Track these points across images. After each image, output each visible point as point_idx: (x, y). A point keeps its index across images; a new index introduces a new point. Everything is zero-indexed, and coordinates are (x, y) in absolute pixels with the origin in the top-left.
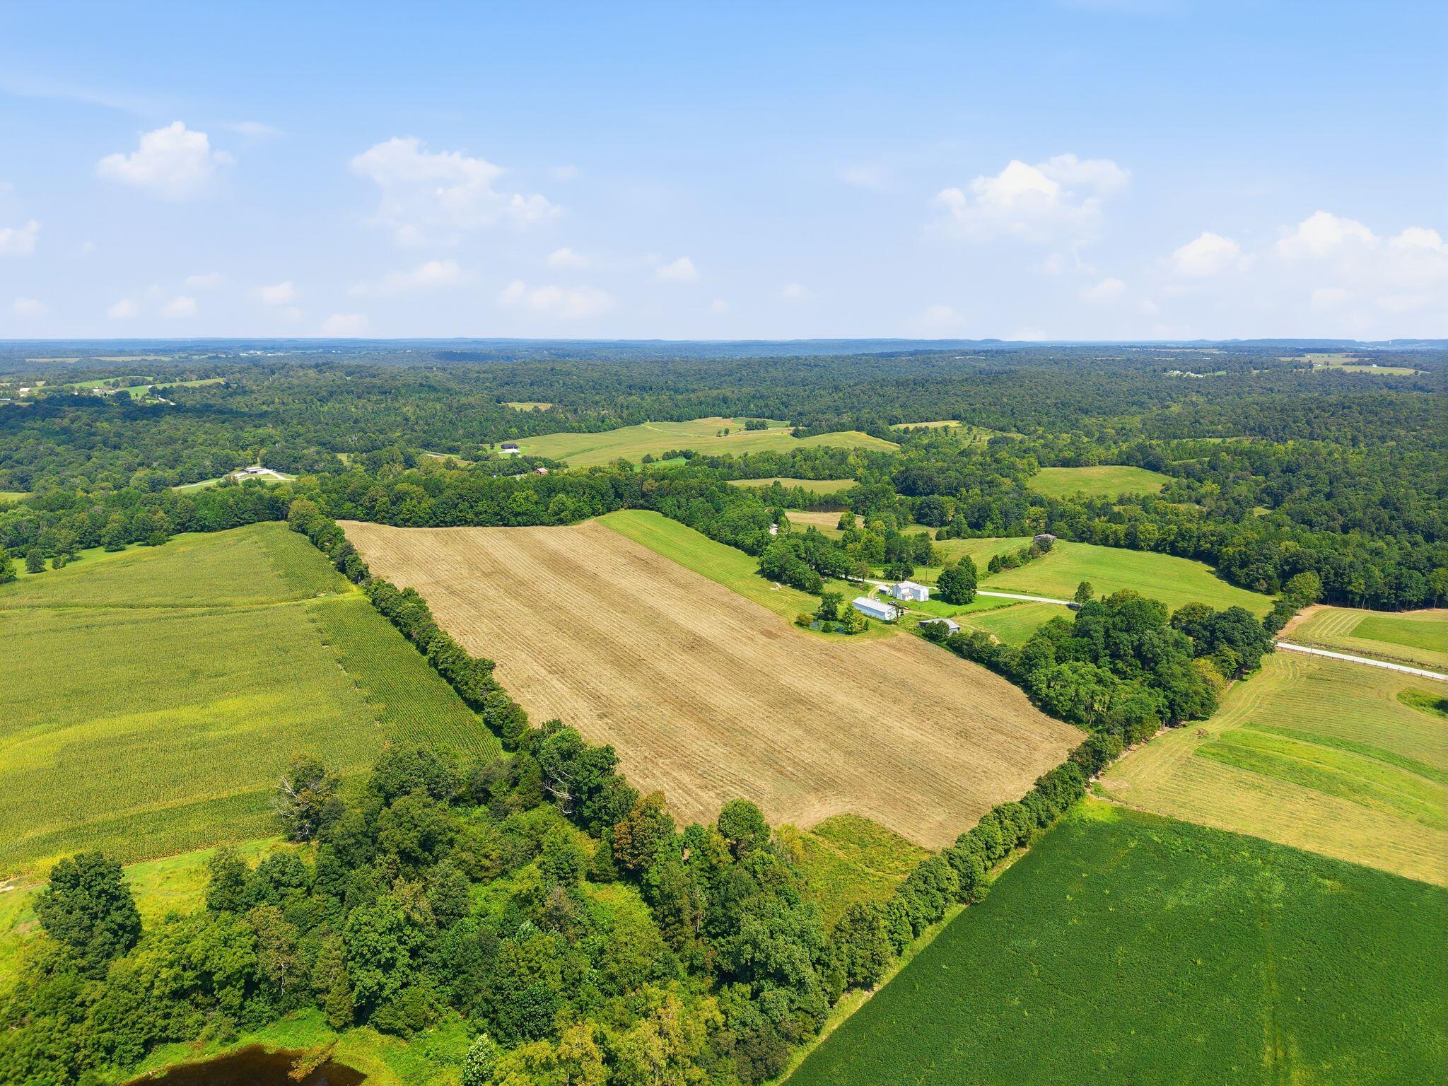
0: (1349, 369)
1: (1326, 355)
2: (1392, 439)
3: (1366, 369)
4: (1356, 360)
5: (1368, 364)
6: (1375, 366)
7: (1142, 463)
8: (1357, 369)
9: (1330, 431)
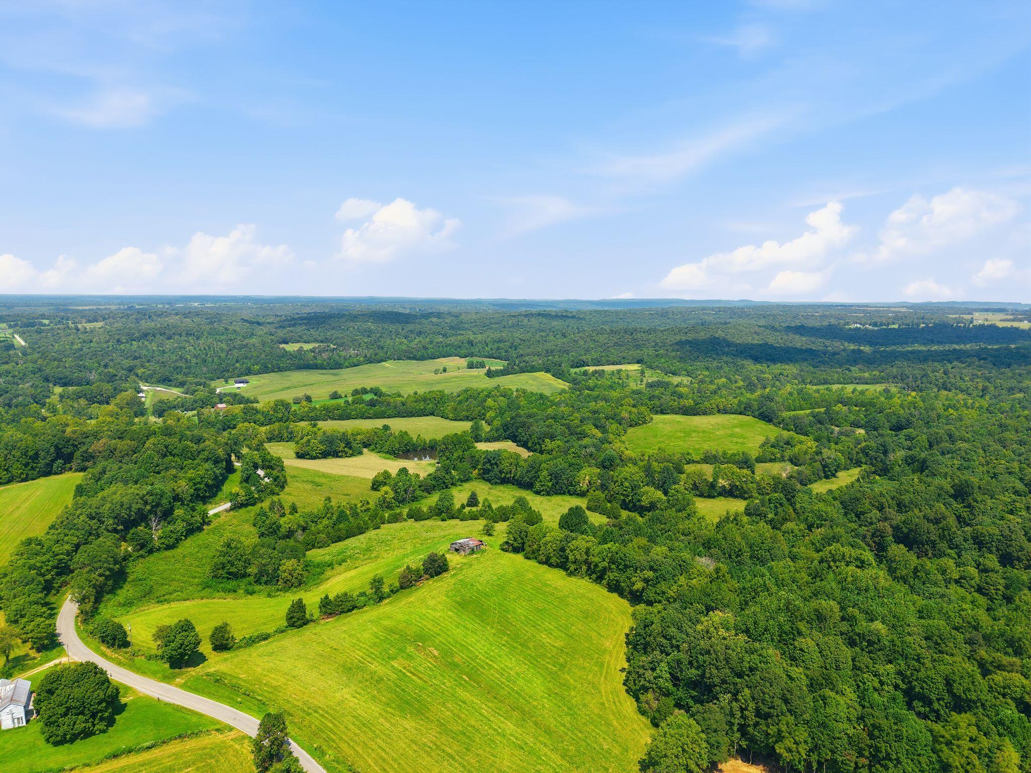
0: (1001, 325)
1: (986, 313)
2: (1020, 391)
3: (1016, 324)
4: (1012, 317)
5: (1021, 320)
6: (1026, 322)
7: (757, 413)
8: (1008, 324)
9: (964, 381)
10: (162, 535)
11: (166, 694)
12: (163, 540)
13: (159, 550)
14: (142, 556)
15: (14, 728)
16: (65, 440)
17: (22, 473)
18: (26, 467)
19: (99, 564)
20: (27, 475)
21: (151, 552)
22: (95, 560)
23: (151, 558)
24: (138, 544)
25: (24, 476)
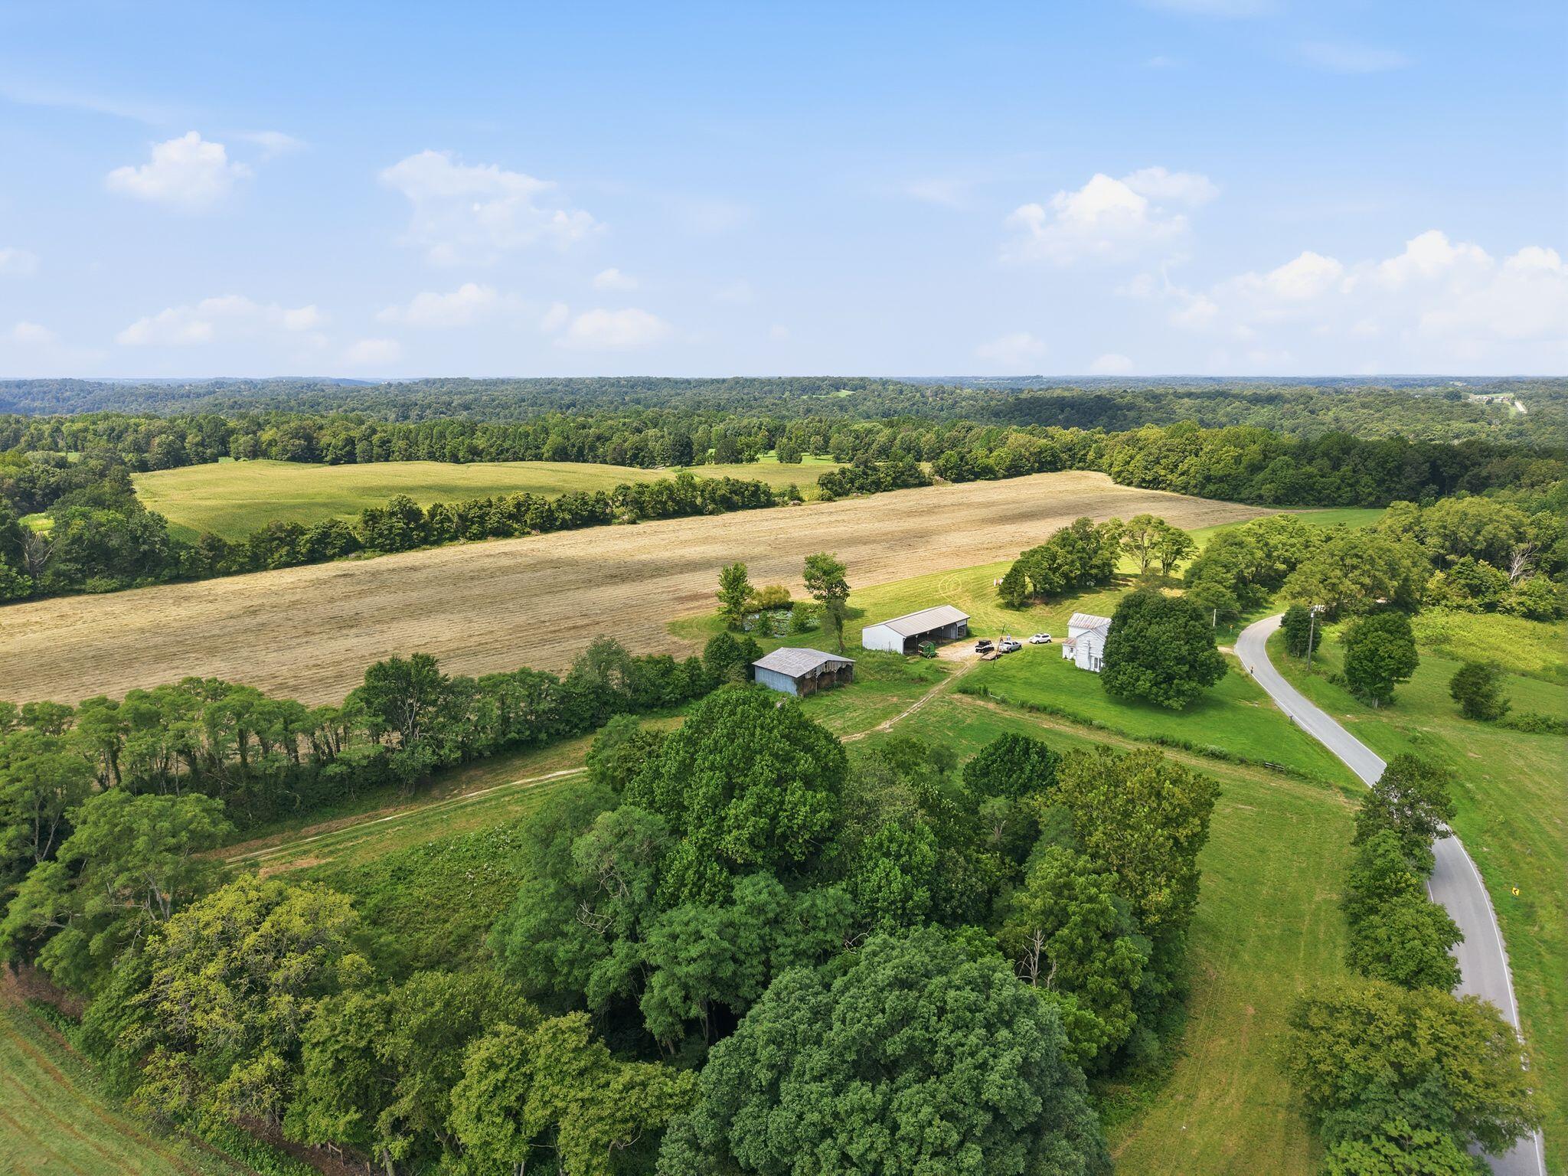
10: (1526, 589)
11: (1310, 721)
12: (1524, 598)
13: (1510, 611)
14: (1470, 609)
15: (1089, 671)
16: (1450, 454)
17: (1370, 494)
18: (1378, 486)
19: (1355, 561)
20: (1379, 498)
21: (1490, 607)
22: (1353, 552)
23: (1491, 618)
24: (1467, 585)
25: (1372, 499)
